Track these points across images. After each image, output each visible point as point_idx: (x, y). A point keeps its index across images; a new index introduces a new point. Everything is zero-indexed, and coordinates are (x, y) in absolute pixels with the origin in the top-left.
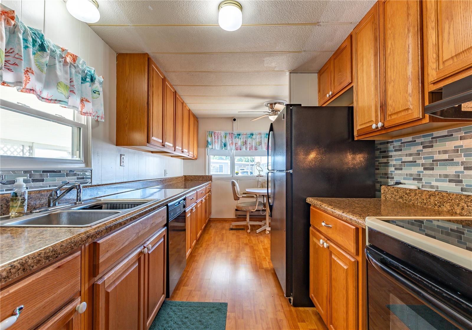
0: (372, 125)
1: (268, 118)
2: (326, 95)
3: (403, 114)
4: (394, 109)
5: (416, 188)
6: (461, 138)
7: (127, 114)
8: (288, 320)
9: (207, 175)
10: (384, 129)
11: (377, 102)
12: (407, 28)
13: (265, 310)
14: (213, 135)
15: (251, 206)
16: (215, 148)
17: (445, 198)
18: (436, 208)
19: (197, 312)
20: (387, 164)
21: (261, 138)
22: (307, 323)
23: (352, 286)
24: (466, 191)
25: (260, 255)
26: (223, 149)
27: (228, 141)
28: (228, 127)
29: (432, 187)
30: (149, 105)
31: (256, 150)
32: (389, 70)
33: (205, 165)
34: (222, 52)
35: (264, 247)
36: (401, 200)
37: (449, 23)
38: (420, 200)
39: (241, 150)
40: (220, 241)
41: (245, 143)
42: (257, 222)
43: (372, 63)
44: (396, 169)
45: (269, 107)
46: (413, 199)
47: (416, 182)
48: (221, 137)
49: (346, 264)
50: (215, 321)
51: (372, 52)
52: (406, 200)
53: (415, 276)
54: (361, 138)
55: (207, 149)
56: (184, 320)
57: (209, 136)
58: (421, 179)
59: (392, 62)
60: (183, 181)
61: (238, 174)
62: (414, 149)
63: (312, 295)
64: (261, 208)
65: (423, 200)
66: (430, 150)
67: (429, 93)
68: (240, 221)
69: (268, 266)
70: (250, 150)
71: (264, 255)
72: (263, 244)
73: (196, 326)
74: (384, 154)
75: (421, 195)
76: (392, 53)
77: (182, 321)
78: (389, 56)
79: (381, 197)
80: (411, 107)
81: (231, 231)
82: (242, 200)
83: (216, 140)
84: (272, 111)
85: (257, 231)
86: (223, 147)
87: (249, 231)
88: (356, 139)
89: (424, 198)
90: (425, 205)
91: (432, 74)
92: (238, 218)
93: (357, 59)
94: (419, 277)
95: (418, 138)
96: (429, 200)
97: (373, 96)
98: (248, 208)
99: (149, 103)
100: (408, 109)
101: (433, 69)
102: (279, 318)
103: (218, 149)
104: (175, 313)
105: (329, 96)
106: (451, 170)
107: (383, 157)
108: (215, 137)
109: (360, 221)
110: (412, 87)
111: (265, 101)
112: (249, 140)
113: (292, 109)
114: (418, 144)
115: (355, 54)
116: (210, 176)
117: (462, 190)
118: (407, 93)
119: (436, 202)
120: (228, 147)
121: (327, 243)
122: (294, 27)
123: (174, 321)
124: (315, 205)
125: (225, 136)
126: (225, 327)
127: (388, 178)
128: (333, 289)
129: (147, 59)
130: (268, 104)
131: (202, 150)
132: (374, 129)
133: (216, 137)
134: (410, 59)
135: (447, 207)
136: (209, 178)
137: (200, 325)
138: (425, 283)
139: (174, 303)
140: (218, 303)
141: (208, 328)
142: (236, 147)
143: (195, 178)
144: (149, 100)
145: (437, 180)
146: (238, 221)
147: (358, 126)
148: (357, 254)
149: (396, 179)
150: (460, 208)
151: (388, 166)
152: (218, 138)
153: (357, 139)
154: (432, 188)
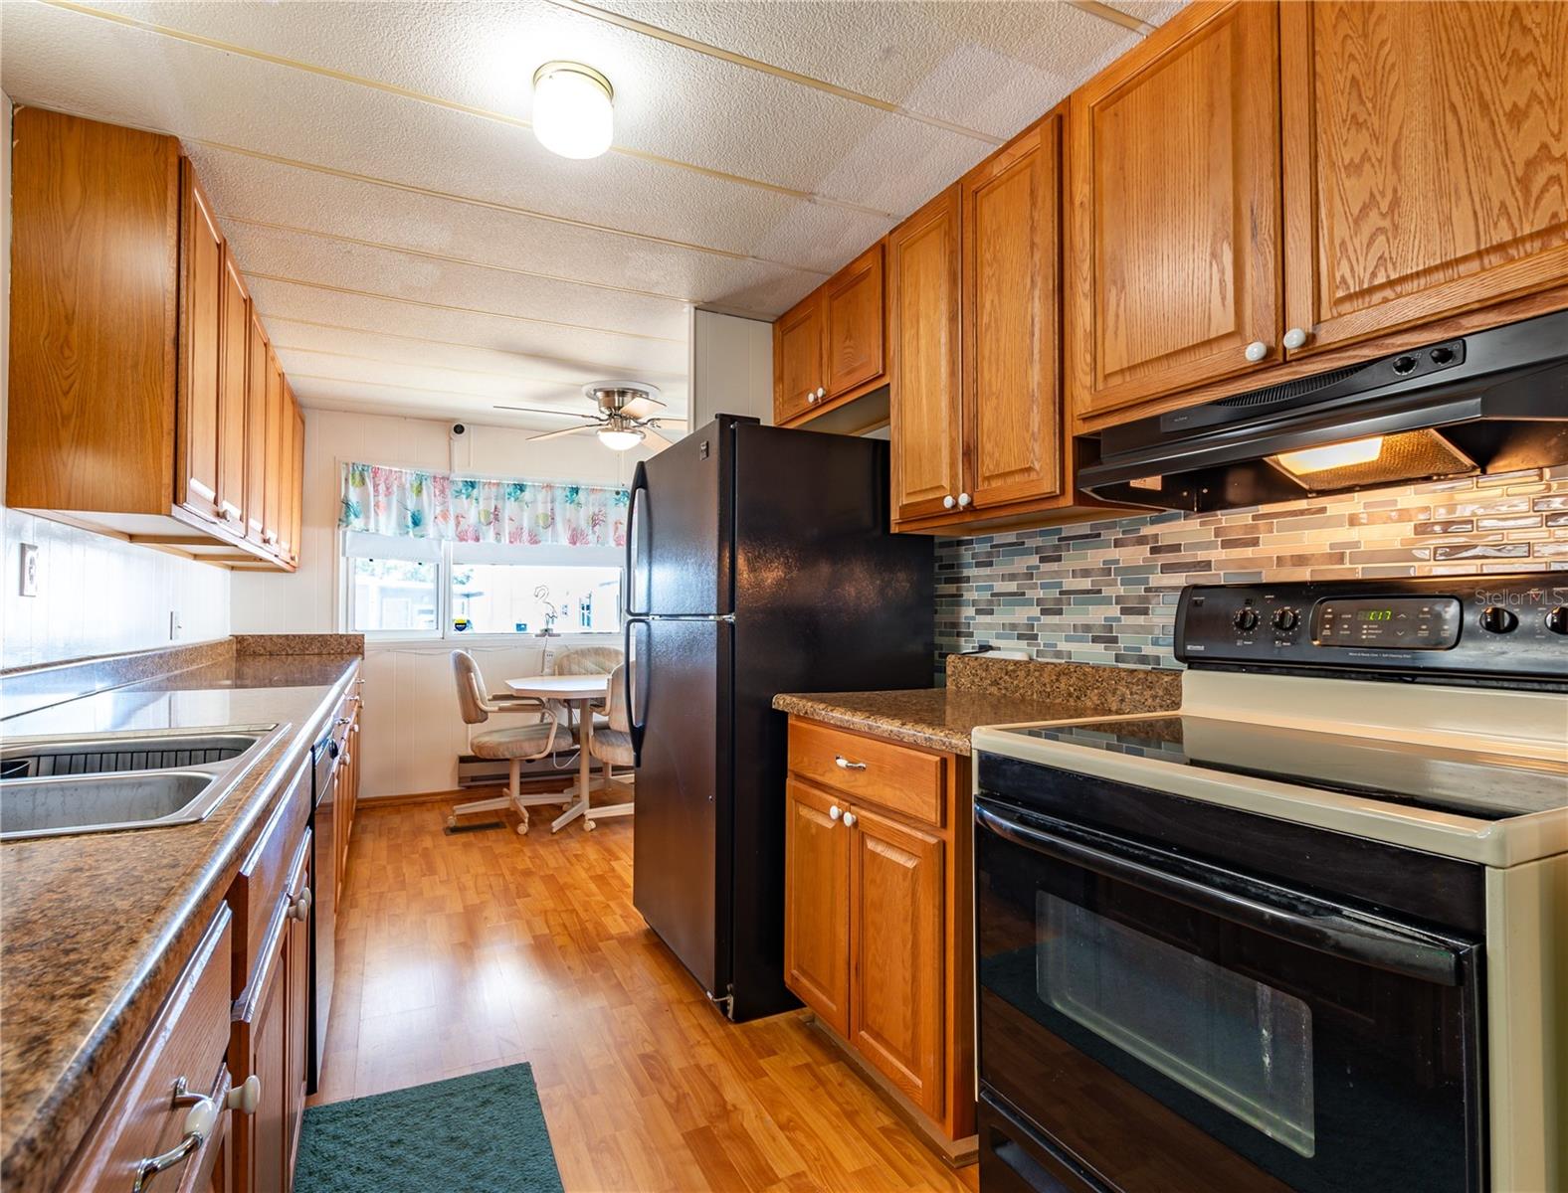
0: (945, 497)
1: (595, 435)
2: (804, 394)
3: (1018, 478)
4: (997, 465)
5: (1026, 658)
6: (1118, 544)
7: (66, 373)
8: (732, 1062)
9: (342, 631)
10: (971, 511)
11: (954, 440)
12: (1029, 275)
13: (657, 1051)
14: (367, 480)
15: (531, 739)
16: (377, 530)
17: (1089, 679)
18: (1072, 702)
19: (428, 1116)
20: (956, 599)
21: (552, 502)
22: (784, 1054)
23: (931, 906)
24: (1123, 662)
25: (587, 899)
26: (411, 534)
27: (430, 505)
28: (430, 452)
29: (1059, 654)
30: (182, 349)
31: (536, 542)
32: (986, 365)
33: (333, 595)
34: (494, 204)
35: (594, 874)
36: (994, 690)
37: (1117, 295)
38: (1037, 686)
39: (477, 539)
40: (424, 875)
41: (496, 516)
42: (545, 795)
43: (944, 337)
44: (979, 612)
45: (598, 399)
46: (1021, 686)
47: (1023, 644)
48: (402, 487)
49: (912, 855)
50: (505, 1126)
51: (943, 306)
52: (1006, 689)
53: (1093, 837)
54: (907, 529)
55: (341, 532)
56: (388, 1152)
57: (353, 483)
58: (1035, 637)
59: (993, 347)
60: (232, 657)
61: (463, 629)
62: (1021, 564)
63: (791, 970)
64: (566, 743)
65: (1045, 685)
66: (1054, 566)
67: (1074, 438)
68: (478, 799)
69: (626, 928)
70: (511, 542)
71: (601, 898)
72: (585, 865)
73: (443, 1157)
74: (947, 574)
75: (1041, 675)
76: (993, 324)
77: (383, 1158)
78: (986, 330)
79: (946, 686)
80: (1037, 466)
81: (454, 837)
82: (497, 721)
83: (382, 498)
84: (610, 415)
85: (554, 824)
86: (408, 527)
87: (523, 828)
88: (894, 529)
89: (1047, 681)
90: (1049, 697)
91: (1082, 398)
92: (469, 787)
93: (900, 316)
94: (1104, 837)
95: (1031, 536)
96: (1057, 684)
97: (945, 424)
98: (521, 748)
99: (182, 340)
100: (1029, 470)
101: (1084, 387)
102: (703, 1063)
103: (390, 533)
104: (345, 1142)
105: (816, 399)
106: (1097, 615)
107: (948, 581)
108: (376, 486)
109: (957, 741)
110: (1039, 418)
111: (590, 381)
112: (510, 508)
113: (734, 430)
114: (1028, 552)
115: (895, 301)
116: (355, 636)
117: (1118, 658)
118: (1028, 431)
119: (1072, 689)
120: (430, 528)
121: (852, 814)
122: (746, 188)
123: (351, 1166)
124: (806, 713)
125: (416, 485)
126: (546, 1131)
127: (959, 634)
128: (871, 932)
129: (174, 160)
130: (595, 391)
131: (320, 535)
132: (948, 510)
133: (382, 488)
134: (1036, 351)
135: (1092, 698)
136: (349, 643)
137: (457, 1149)
138: (1115, 845)
139: (322, 1113)
140: (496, 1070)
141: (491, 1149)
142: (459, 529)
143: (289, 646)
144: (182, 329)
145: (1068, 639)
146: (470, 800)
147: (900, 498)
148: (944, 824)
149: (980, 636)
150: (1117, 698)
151: (959, 604)
152: (388, 493)
153: (897, 531)
154: (1057, 658)
